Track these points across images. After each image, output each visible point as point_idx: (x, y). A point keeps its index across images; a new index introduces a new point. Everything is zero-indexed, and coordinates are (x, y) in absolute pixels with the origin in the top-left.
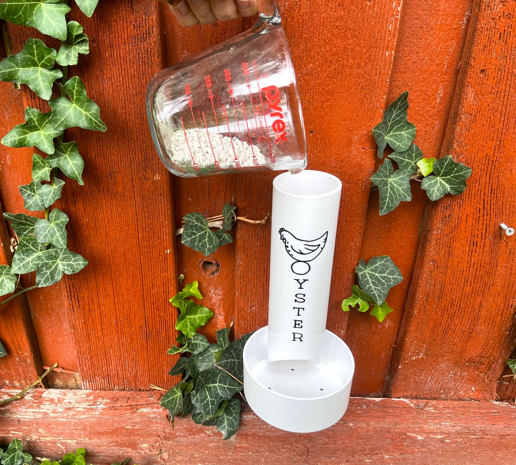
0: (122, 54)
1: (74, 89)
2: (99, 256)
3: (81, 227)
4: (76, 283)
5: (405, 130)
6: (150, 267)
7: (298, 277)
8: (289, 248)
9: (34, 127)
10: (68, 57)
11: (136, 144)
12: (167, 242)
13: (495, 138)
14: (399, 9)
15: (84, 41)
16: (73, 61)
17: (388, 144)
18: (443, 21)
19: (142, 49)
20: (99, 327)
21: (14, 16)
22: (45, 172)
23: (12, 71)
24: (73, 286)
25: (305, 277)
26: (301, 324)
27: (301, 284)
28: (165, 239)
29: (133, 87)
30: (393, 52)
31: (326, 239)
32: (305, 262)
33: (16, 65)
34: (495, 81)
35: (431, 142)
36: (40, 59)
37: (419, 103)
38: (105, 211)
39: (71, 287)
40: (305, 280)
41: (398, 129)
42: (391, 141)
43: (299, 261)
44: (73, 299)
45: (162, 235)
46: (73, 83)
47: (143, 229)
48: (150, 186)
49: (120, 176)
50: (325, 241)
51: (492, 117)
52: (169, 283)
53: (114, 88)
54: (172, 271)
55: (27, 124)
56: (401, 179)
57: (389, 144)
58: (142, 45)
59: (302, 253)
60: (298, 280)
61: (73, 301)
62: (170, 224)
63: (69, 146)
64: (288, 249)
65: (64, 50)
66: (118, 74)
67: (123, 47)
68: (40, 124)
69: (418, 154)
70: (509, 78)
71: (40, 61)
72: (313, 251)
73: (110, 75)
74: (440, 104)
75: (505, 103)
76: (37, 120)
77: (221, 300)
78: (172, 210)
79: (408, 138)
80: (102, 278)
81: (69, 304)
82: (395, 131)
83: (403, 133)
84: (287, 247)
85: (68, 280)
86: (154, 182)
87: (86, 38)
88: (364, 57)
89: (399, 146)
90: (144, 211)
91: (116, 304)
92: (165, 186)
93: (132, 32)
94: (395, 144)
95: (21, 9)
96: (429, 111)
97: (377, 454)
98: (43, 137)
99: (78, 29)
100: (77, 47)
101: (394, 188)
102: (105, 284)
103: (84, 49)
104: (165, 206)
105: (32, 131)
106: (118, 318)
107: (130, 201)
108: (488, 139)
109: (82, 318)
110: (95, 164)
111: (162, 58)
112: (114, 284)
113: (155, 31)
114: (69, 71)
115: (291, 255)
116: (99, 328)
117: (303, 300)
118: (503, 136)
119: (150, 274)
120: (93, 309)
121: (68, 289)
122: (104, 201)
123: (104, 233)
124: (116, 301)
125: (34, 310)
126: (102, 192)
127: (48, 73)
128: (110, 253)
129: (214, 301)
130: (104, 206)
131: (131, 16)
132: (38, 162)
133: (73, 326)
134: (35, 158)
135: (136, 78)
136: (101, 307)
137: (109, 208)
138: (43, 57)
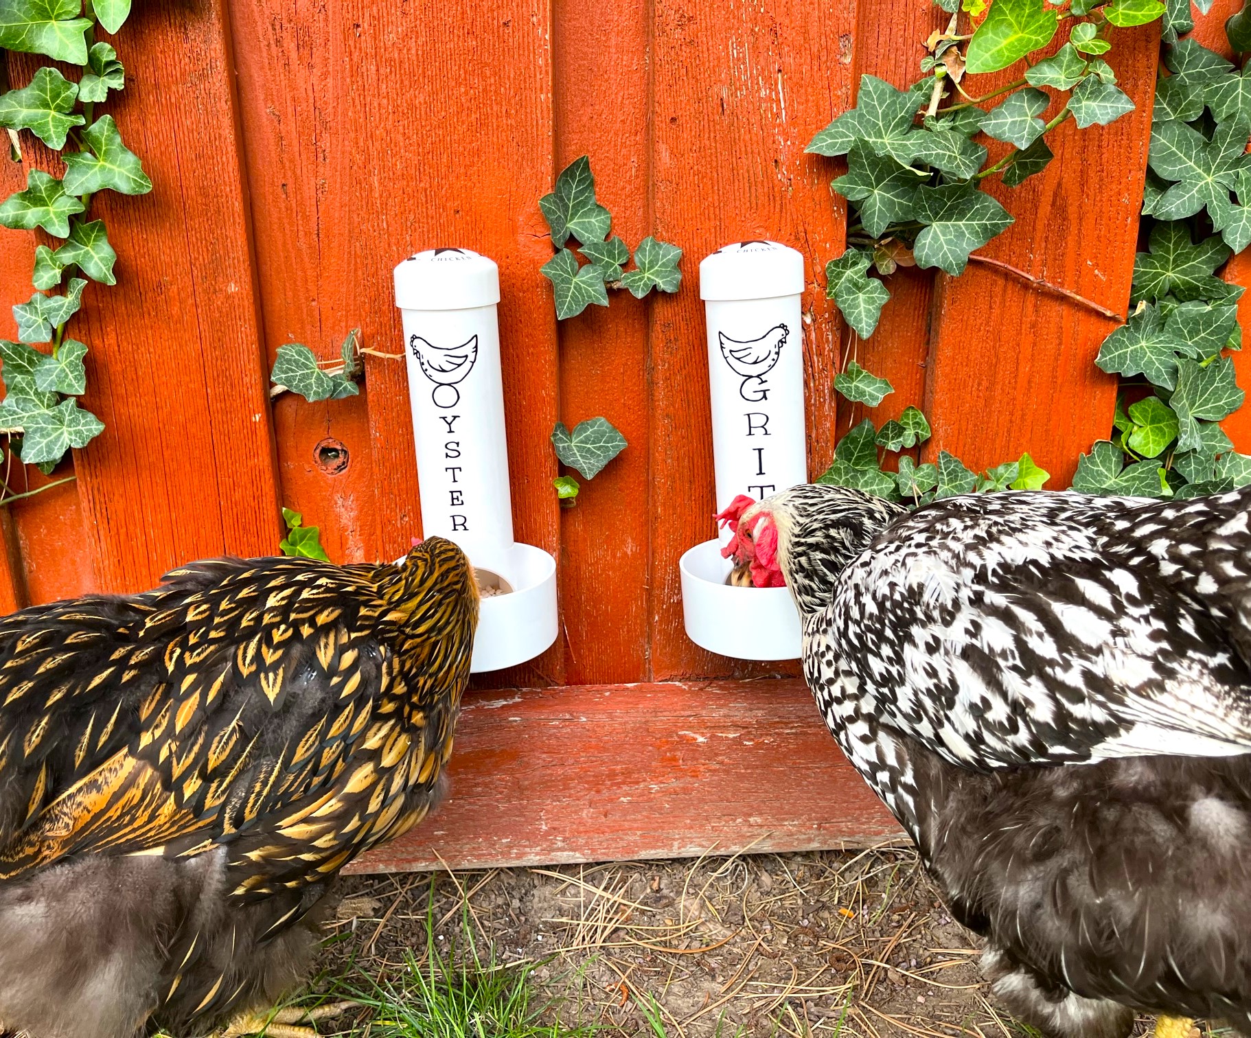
0: (173, 100)
1: (102, 135)
2: (143, 432)
3: (113, 378)
4: (105, 482)
5: (596, 217)
6: (228, 448)
7: (444, 412)
8: (426, 366)
9: (40, 200)
10: (92, 91)
11: (198, 235)
12: (255, 401)
13: (712, 216)
14: (547, 37)
15: (117, 71)
16: (101, 97)
17: (571, 235)
18: (619, 61)
19: (203, 91)
20: (144, 571)
21: (16, 40)
22: (55, 275)
23: (11, 112)
24: (98, 489)
25: (453, 411)
26: (460, 498)
27: (450, 424)
28: (250, 397)
29: (191, 148)
30: (550, 95)
31: (476, 347)
32: (449, 385)
33: (18, 103)
34: (693, 133)
35: (636, 234)
36: (54, 98)
37: (608, 176)
38: (152, 350)
39: (96, 492)
40: (455, 417)
41: (585, 215)
42: (576, 231)
43: (441, 384)
44: (98, 515)
45: (245, 389)
46: (102, 127)
47: (214, 380)
48: (222, 303)
49: (175, 288)
50: (476, 351)
51: (701, 185)
52: (263, 479)
53: (163, 149)
54: (265, 455)
55: (29, 192)
56: (591, 278)
57: (575, 234)
58: (202, 86)
59: (443, 371)
60: (444, 418)
61: (99, 520)
62: (257, 368)
63: (92, 230)
64: (424, 367)
65: (88, 82)
66: (168, 127)
67: (174, 88)
68: (50, 197)
69: (622, 251)
70: (712, 129)
71: (53, 102)
72: (459, 365)
73: (156, 130)
74: (637, 177)
75: (714, 164)
76: (46, 189)
77: (357, 519)
78: (260, 345)
79: (600, 227)
80: (148, 472)
81: (93, 527)
82: (581, 217)
83: (593, 220)
84: (423, 364)
85: (91, 478)
86: (228, 297)
87: (121, 66)
88: (513, 101)
89: (589, 238)
90: (215, 348)
91: (174, 523)
92: (246, 303)
93: (187, 68)
94: (584, 236)
95: (24, 31)
96: (624, 188)
97: (637, 783)
98: (52, 215)
99: (107, 53)
100: (106, 78)
101: (581, 288)
102: (154, 485)
103: (118, 83)
104: (247, 336)
105: (35, 205)
106: (178, 553)
107: (192, 330)
108: (703, 218)
109: (115, 553)
110: (135, 269)
111: (233, 104)
112: (169, 483)
113: (221, 65)
114: (96, 111)
115: (429, 377)
116: (144, 573)
117: (457, 454)
118: (722, 212)
119: (230, 462)
120: (133, 536)
121: (91, 497)
122: (150, 332)
123: (151, 390)
124: (173, 518)
125: (30, 557)
126: (146, 316)
127: (63, 117)
128: (161, 425)
129: (344, 521)
130: (151, 341)
131: (185, 45)
132: (43, 260)
133: (99, 570)
134: (41, 252)
135: (195, 134)
136: (147, 530)
137: (159, 345)
138: (58, 95)
